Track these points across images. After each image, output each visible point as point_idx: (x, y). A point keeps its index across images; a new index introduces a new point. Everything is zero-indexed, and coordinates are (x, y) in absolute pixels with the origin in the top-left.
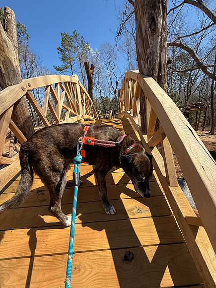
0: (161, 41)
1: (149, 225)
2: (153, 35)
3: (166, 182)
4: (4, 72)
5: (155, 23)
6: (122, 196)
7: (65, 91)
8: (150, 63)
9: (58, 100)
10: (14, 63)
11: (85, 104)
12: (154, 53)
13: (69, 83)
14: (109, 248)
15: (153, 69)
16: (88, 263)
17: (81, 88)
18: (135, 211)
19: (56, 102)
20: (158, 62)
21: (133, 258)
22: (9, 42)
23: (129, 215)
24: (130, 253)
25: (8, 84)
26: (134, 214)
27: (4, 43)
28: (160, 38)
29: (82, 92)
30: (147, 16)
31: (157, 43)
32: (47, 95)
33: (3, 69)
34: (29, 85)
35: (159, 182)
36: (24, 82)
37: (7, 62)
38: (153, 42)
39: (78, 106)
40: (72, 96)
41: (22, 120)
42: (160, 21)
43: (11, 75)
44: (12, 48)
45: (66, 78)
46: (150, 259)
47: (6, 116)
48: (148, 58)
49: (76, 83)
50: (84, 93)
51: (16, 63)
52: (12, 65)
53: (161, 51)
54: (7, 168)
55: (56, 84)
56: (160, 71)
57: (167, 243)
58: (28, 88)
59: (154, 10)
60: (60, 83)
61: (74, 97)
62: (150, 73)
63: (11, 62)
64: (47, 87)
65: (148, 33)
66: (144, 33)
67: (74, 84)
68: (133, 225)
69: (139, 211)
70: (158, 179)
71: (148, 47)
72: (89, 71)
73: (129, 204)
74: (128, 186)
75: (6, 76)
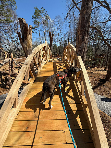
1: (75, 106)
2: (83, 42)
3: (81, 94)
5: (84, 38)
6: (67, 97)
7: (43, 51)
8: (81, 51)
9: (41, 56)
10: (31, 46)
12: (82, 48)
13: (44, 47)
14: (63, 110)
15: (81, 53)
16: (58, 113)
17: (48, 47)
20: (83, 51)
21: (70, 113)
22: (31, 39)
26: (70, 102)
27: (29, 40)
28: (85, 43)
30: (82, 35)
31: (84, 45)
33: (28, 49)
34: (34, 53)
35: (78, 94)
37: (29, 46)
38: (82, 44)
42: (86, 38)
43: (30, 51)
44: (31, 41)
45: (44, 45)
46: (74, 113)
47: (29, 67)
48: (80, 49)
50: (49, 49)
53: (85, 47)
54: (29, 85)
56: (84, 54)
57: (79, 110)
58: (34, 55)
59: (84, 34)
66: (80, 40)
68: (70, 106)
69: (72, 102)
71: (80, 45)
72: (51, 37)
73: (69, 100)
74: (69, 94)
75: (28, 51)
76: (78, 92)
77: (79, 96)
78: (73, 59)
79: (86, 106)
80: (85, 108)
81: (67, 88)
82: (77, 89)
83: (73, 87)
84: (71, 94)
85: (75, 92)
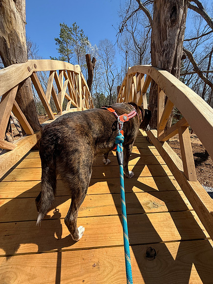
0: (179, 34)
1: (167, 220)
2: (172, 26)
4: (9, 47)
5: (176, 13)
6: (135, 189)
7: (68, 80)
8: (166, 55)
9: (62, 88)
10: (21, 38)
11: (84, 97)
12: (171, 45)
13: (72, 72)
15: (169, 62)
16: (108, 260)
17: (82, 79)
18: (150, 205)
19: (60, 90)
20: (174, 55)
21: (155, 255)
22: (17, 14)
23: (145, 210)
24: (152, 250)
25: (13, 62)
26: (149, 208)
27: (12, 13)
28: (179, 30)
29: (83, 85)
30: (168, 5)
31: (176, 35)
32: (51, 80)
33: (8, 44)
34: (35, 67)
35: (171, 177)
36: (30, 62)
37: (13, 36)
38: (171, 34)
39: (79, 98)
40: (74, 86)
41: (26, 103)
42: (182, 11)
43: (17, 52)
45: (70, 67)
46: (174, 256)
47: (10, 95)
48: (164, 51)
49: (78, 74)
50: (85, 85)
51: (23, 39)
52: (19, 41)
53: (178, 45)
54: (8, 154)
55: (60, 71)
56: (174, 65)
57: (188, 239)
58: (34, 70)
60: (64, 71)
61: (76, 88)
62: (165, 66)
63: (18, 37)
64: (51, 72)
65: (168, 23)
66: (162, 23)
67: (76, 74)
68: (150, 220)
69: (155, 205)
70: (170, 174)
71: (165, 38)
72: (90, 64)
73: (144, 198)
74: (139, 179)
75: (11, 52)
82: (163, 166)
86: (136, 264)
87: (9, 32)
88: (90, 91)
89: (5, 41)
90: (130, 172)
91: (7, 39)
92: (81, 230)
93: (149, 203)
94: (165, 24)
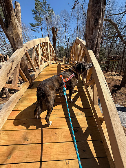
0: (99, 32)
1: (84, 120)
2: (95, 28)
3: (93, 103)
4: (15, 41)
5: (97, 22)
6: (73, 107)
7: (42, 48)
8: (92, 43)
9: (39, 54)
10: (20, 36)
11: (51, 54)
12: (94, 38)
13: (44, 43)
14: (68, 127)
15: (93, 46)
16: (60, 132)
17: (50, 44)
18: (78, 114)
20: (96, 43)
21: (77, 131)
22: (18, 24)
23: (76, 116)
24: (76, 129)
25: (17, 48)
26: (78, 115)
27: (16, 25)
28: (99, 30)
30: (94, 17)
31: (97, 33)
32: (34, 51)
33: (15, 39)
34: (27, 48)
35: (89, 103)
36: (25, 46)
37: (17, 35)
38: (95, 32)
39: (48, 56)
41: (23, 67)
42: (100, 21)
43: (19, 43)
44: (19, 27)
45: (43, 40)
46: (84, 132)
47: (18, 66)
48: (91, 40)
52: (19, 37)
53: (98, 37)
54: (19, 92)
55: (38, 45)
56: (97, 47)
59: (98, 15)
60: (40, 44)
61: (46, 51)
62: (91, 48)
63: (19, 36)
65: (93, 26)
66: (91, 26)
67: (47, 43)
68: (77, 120)
69: (80, 114)
70: (89, 101)
71: (92, 34)
73: (76, 111)
74: (76, 103)
75: (16, 43)
76: (89, 100)
77: (91, 106)
78: (82, 58)
79: (101, 121)
80: (100, 124)
81: (74, 95)
82: (88, 97)
83: (81, 94)
84: (79, 103)
85: (84, 101)
86: (70, 134)
87: (15, 34)
88: (54, 49)
89: (13, 38)
90: (72, 100)
91: (14, 38)
92: (51, 122)
93: (78, 113)
94: (92, 27)
